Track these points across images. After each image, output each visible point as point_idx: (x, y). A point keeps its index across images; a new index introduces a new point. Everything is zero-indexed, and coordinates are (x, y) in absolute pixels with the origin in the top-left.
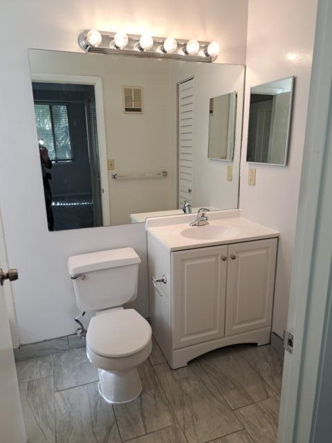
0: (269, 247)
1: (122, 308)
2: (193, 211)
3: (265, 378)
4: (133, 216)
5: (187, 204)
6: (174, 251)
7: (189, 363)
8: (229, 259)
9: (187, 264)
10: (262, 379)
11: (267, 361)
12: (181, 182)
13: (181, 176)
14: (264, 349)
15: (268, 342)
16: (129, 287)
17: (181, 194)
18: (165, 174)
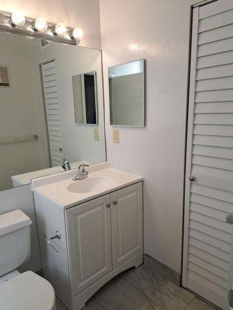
0: (137, 190)
1: (17, 272)
2: (72, 168)
3: (149, 297)
4: (13, 178)
5: (66, 162)
6: (68, 208)
7: (86, 304)
8: (112, 205)
9: (79, 217)
10: (147, 297)
11: (146, 280)
12: (51, 143)
13: (51, 138)
14: (140, 269)
15: (142, 262)
16: (22, 249)
17: (52, 153)
18: (36, 137)
